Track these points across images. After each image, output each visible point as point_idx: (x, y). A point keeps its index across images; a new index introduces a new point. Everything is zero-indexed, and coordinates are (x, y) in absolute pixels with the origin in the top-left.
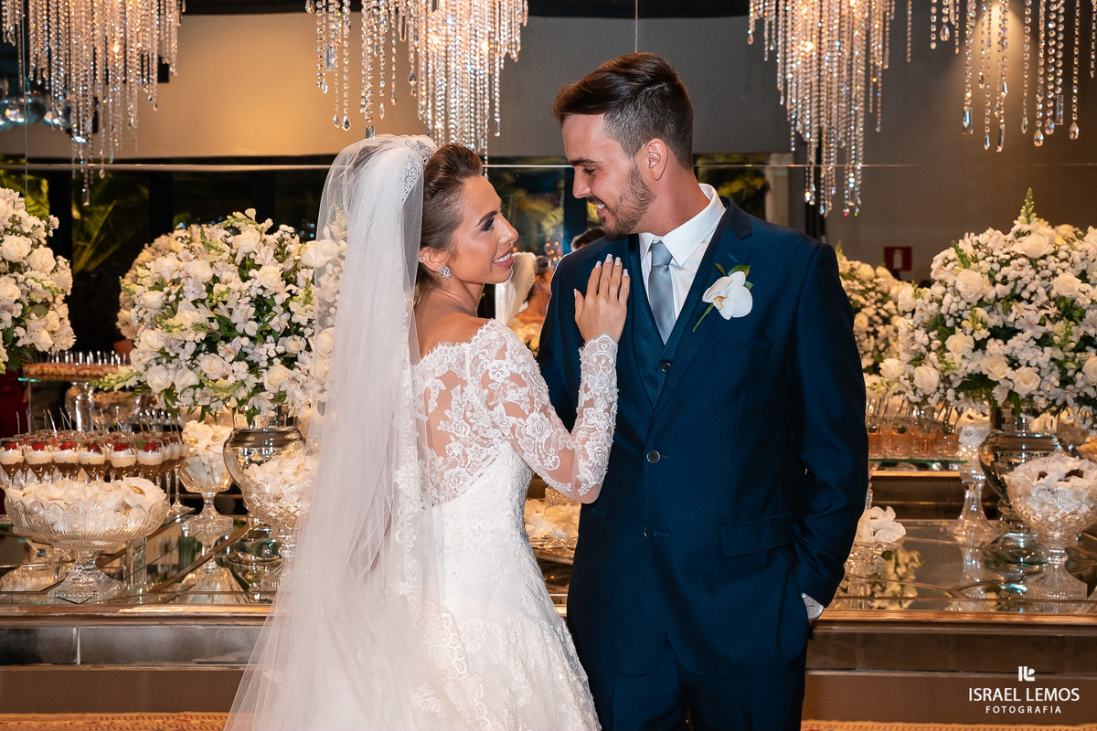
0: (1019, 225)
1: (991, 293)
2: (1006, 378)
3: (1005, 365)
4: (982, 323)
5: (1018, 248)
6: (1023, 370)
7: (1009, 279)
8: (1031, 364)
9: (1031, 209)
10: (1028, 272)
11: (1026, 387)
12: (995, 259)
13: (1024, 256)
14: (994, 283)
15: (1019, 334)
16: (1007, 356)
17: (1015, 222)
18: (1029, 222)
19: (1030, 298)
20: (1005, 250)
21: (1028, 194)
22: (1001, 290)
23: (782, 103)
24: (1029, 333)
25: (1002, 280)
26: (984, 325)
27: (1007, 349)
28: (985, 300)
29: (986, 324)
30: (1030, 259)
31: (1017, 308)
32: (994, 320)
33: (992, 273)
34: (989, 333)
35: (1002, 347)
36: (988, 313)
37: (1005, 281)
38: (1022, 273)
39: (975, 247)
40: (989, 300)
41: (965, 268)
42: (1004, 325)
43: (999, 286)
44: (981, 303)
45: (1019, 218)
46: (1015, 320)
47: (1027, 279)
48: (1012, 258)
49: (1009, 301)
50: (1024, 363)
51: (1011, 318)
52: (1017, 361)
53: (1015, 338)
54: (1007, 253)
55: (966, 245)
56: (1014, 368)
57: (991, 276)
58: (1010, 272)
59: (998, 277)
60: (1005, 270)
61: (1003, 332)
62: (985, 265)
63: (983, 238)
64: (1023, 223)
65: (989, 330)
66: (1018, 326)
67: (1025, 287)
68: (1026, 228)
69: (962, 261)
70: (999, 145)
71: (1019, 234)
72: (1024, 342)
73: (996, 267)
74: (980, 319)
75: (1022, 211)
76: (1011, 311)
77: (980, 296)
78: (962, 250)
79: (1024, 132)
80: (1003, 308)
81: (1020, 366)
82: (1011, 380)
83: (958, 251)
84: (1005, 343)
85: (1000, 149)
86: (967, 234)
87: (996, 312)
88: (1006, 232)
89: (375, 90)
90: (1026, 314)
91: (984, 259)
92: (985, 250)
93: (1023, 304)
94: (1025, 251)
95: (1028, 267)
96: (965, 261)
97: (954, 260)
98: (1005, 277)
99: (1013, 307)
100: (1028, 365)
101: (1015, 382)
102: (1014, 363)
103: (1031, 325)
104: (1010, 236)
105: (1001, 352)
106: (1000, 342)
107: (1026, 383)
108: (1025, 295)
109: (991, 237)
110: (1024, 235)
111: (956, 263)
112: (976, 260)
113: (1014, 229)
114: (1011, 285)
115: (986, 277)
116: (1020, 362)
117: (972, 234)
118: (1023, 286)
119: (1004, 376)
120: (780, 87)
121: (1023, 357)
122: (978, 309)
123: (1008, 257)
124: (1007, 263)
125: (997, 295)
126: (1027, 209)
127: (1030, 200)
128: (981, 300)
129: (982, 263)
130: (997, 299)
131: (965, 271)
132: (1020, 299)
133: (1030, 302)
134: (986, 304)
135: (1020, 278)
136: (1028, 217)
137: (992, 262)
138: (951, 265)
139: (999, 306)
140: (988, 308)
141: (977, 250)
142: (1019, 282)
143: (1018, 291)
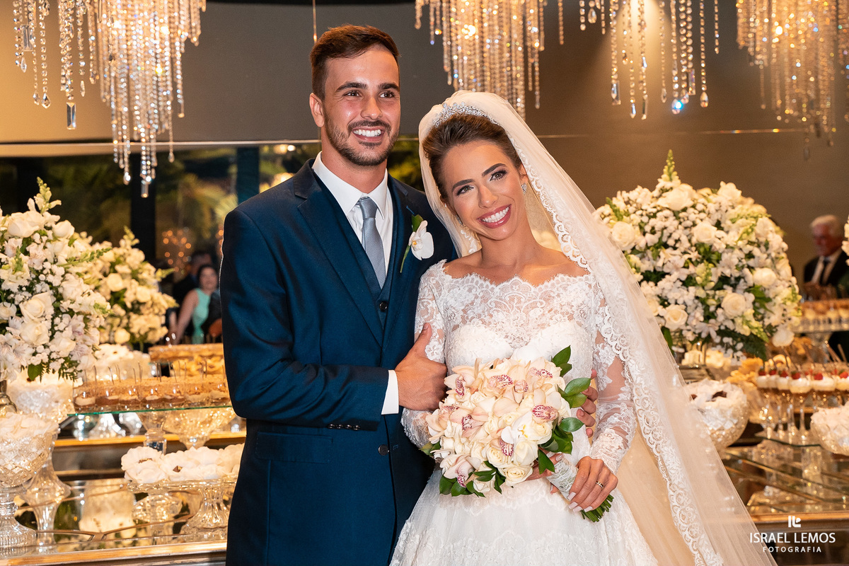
0: (663, 182)
1: (642, 242)
2: (658, 315)
3: (657, 304)
4: (635, 268)
5: (662, 202)
6: (672, 307)
7: (656, 229)
8: (678, 302)
9: (672, 169)
10: (672, 223)
11: (675, 322)
12: (644, 213)
13: (668, 209)
14: (644, 234)
15: (667, 276)
16: (658, 296)
17: (659, 180)
18: (671, 180)
19: (675, 245)
20: (653, 205)
21: (669, 155)
22: (651, 239)
23: (449, 83)
24: (675, 275)
25: (651, 231)
26: (638, 270)
27: (657, 290)
28: (637, 248)
29: (639, 269)
30: (673, 211)
31: (665, 254)
32: (646, 266)
33: (642, 225)
34: (642, 277)
35: (654, 288)
36: (641, 259)
37: (653, 232)
38: (667, 224)
39: (627, 203)
40: (641, 248)
41: (619, 220)
42: (655, 270)
43: (648, 236)
44: (634, 250)
45: (663, 176)
46: (664, 264)
47: (671, 229)
48: (658, 211)
49: (657, 248)
50: (672, 302)
51: (660, 263)
52: (667, 300)
53: (664, 280)
54: (655, 207)
55: (619, 201)
56: (665, 306)
57: (641, 228)
58: (657, 223)
59: (648, 228)
60: (653, 221)
61: (654, 276)
62: (636, 218)
63: (633, 195)
64: (666, 180)
65: (642, 274)
66: (666, 270)
67: (670, 236)
68: (668, 185)
69: (616, 215)
70: (644, 113)
71: (664, 190)
72: (672, 283)
73: (645, 219)
74: (633, 265)
75: (665, 170)
76: (659, 257)
77: (633, 245)
78: (615, 206)
79: (664, 101)
80: (653, 255)
81: (669, 304)
82: (662, 317)
83: (612, 206)
84: (656, 285)
85: (644, 117)
86: (619, 192)
87: (647, 258)
88: (652, 189)
89: (74, 69)
90: (672, 258)
91: (635, 213)
92: (635, 205)
93: (669, 251)
94: (669, 204)
95: (672, 218)
96: (618, 215)
97: (610, 215)
98: (653, 228)
99: (661, 254)
100: (676, 303)
101: (666, 318)
102: (664, 302)
103: (677, 269)
104: (656, 193)
105: (653, 293)
106: (652, 284)
107: (675, 319)
108: (671, 242)
109: (640, 194)
110: (667, 191)
111: (611, 217)
112: (628, 214)
113: (659, 187)
114: (658, 234)
115: (638, 228)
116: (669, 301)
117: (624, 192)
118: (668, 234)
119: (656, 314)
120: (447, 69)
121: (671, 296)
122: (632, 256)
123: (655, 210)
124: (654, 216)
125: (647, 244)
126: (669, 168)
127: (671, 161)
128: (633, 249)
129: (633, 216)
130: (648, 247)
131: (620, 223)
132: (666, 246)
133: (675, 248)
134: (638, 252)
135: (665, 228)
136: (670, 175)
137: (642, 215)
138: (607, 219)
139: (649, 253)
140: (640, 255)
141: (629, 206)
142: (665, 231)
143: (664, 239)
